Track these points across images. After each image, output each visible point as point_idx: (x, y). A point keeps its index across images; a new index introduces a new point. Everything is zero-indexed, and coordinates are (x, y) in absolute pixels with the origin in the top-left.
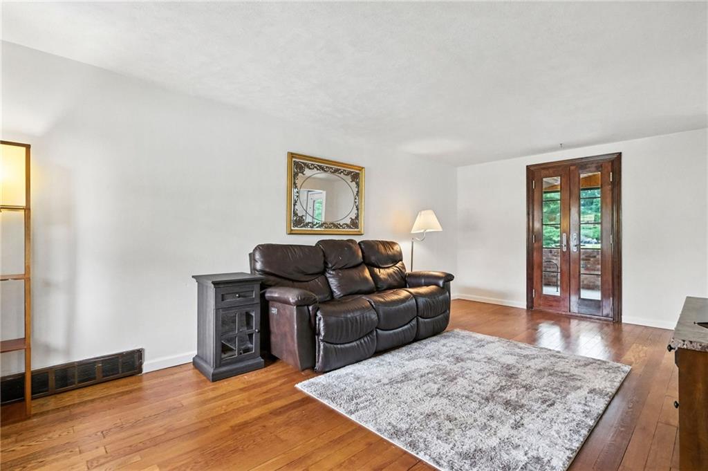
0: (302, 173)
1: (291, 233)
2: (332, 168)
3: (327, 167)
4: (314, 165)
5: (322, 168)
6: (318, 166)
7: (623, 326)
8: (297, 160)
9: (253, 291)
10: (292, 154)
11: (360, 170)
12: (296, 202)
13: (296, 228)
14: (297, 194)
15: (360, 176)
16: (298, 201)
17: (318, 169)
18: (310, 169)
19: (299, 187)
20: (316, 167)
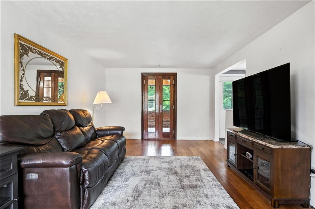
0: (27, 55)
1: (19, 105)
2: (48, 55)
3: (45, 54)
4: (36, 50)
5: (41, 54)
6: (39, 51)
7: (177, 141)
8: (23, 43)
9: (10, 163)
10: (19, 36)
11: (65, 61)
12: (22, 78)
13: (22, 101)
14: (23, 72)
15: (65, 64)
16: (24, 78)
17: (38, 54)
18: (33, 52)
19: (24, 66)
20: (37, 52)
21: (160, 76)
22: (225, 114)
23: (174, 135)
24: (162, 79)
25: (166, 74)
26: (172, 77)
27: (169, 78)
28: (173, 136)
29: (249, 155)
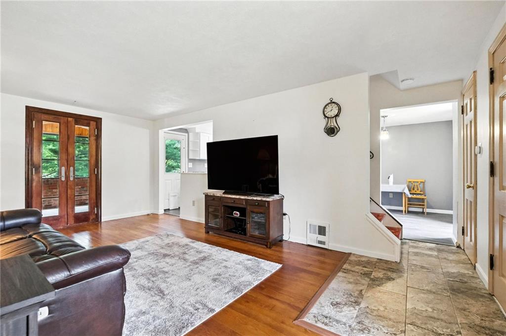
21: (70, 119)
22: (180, 178)
23: (97, 215)
24: (73, 123)
25: (83, 118)
26: (93, 124)
27: (88, 125)
28: (94, 217)
29: (237, 214)
